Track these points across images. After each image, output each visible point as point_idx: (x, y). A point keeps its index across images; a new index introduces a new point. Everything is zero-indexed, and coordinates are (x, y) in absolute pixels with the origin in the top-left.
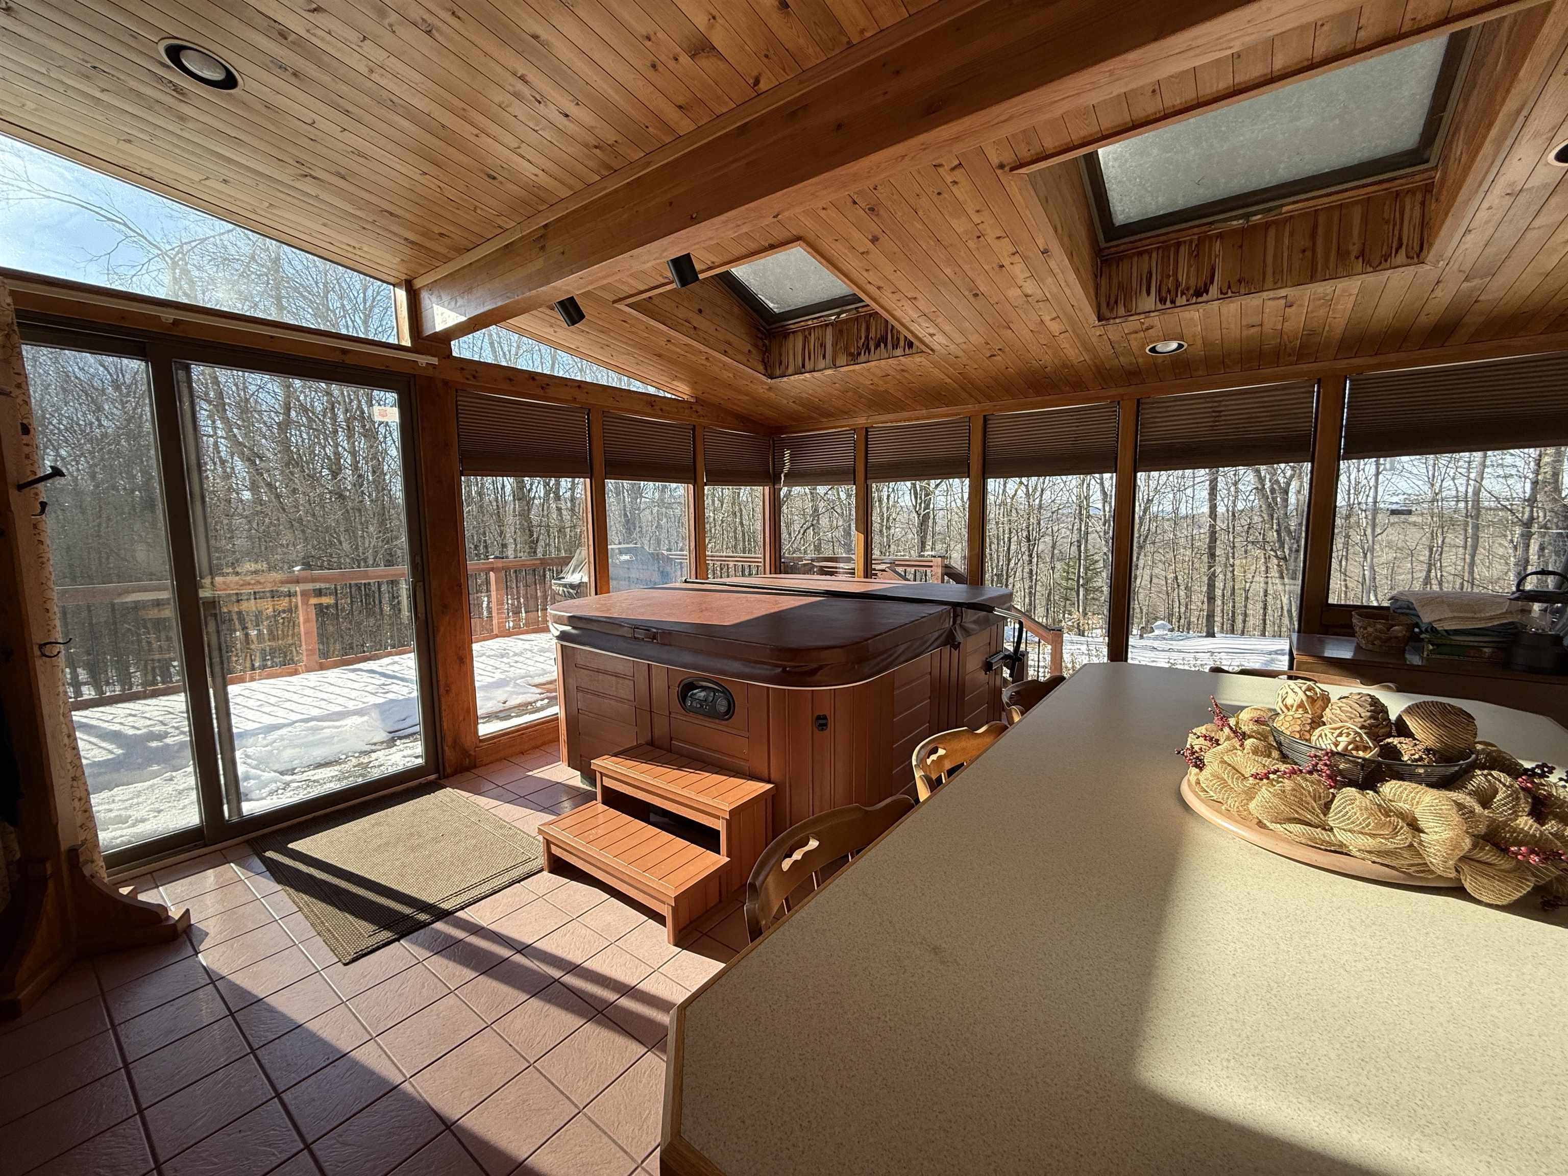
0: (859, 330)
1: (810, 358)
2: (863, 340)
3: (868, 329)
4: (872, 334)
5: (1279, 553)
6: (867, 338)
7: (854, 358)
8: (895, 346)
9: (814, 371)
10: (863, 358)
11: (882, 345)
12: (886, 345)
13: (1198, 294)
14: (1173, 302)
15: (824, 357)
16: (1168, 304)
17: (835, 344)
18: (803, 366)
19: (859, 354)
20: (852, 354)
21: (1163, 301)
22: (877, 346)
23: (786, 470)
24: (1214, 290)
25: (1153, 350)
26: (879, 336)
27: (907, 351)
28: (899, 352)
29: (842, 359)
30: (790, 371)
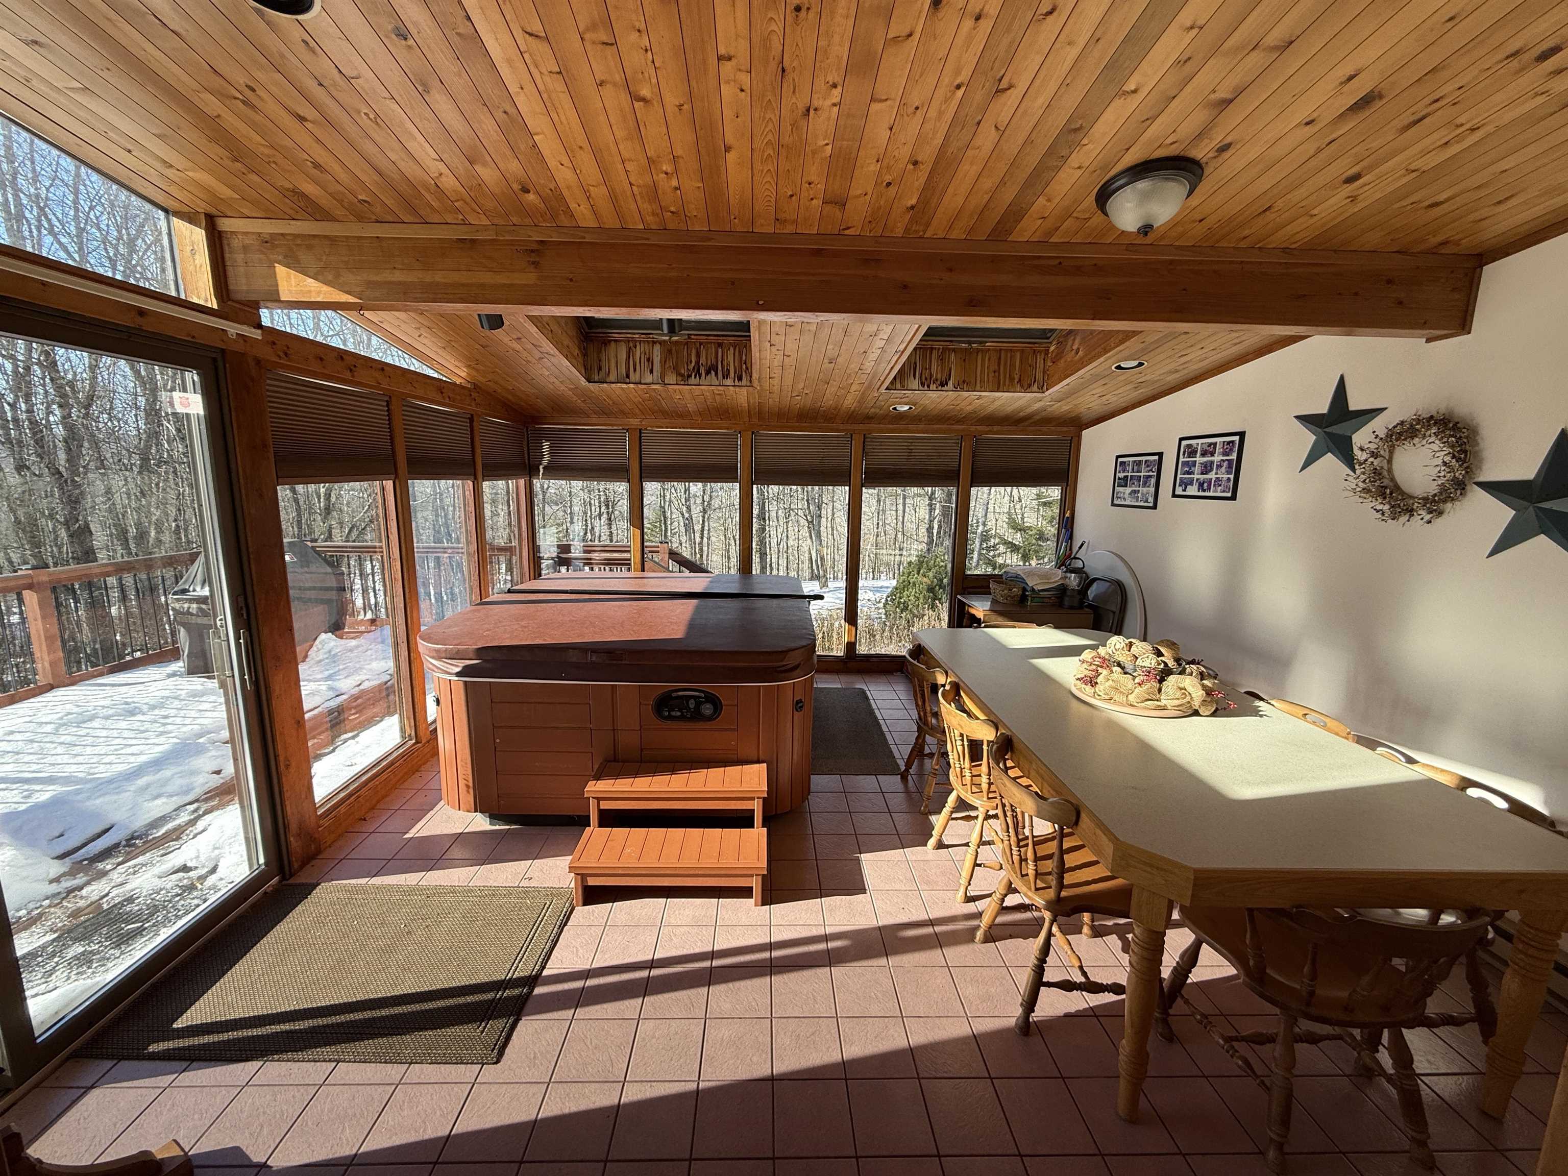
0: (689, 355)
1: (635, 370)
2: (693, 364)
3: (698, 355)
4: (703, 360)
5: (809, 518)
6: (697, 363)
7: (685, 378)
8: (726, 376)
9: (641, 383)
10: (693, 380)
11: (713, 373)
12: (716, 374)
13: (943, 385)
14: (928, 386)
15: (652, 372)
16: (926, 387)
17: (663, 362)
18: (628, 376)
19: (689, 376)
20: (683, 375)
21: (923, 384)
22: (708, 373)
23: (545, 461)
24: (950, 383)
25: (895, 409)
26: (709, 363)
27: (737, 383)
28: (729, 382)
29: (671, 378)
30: (612, 377)
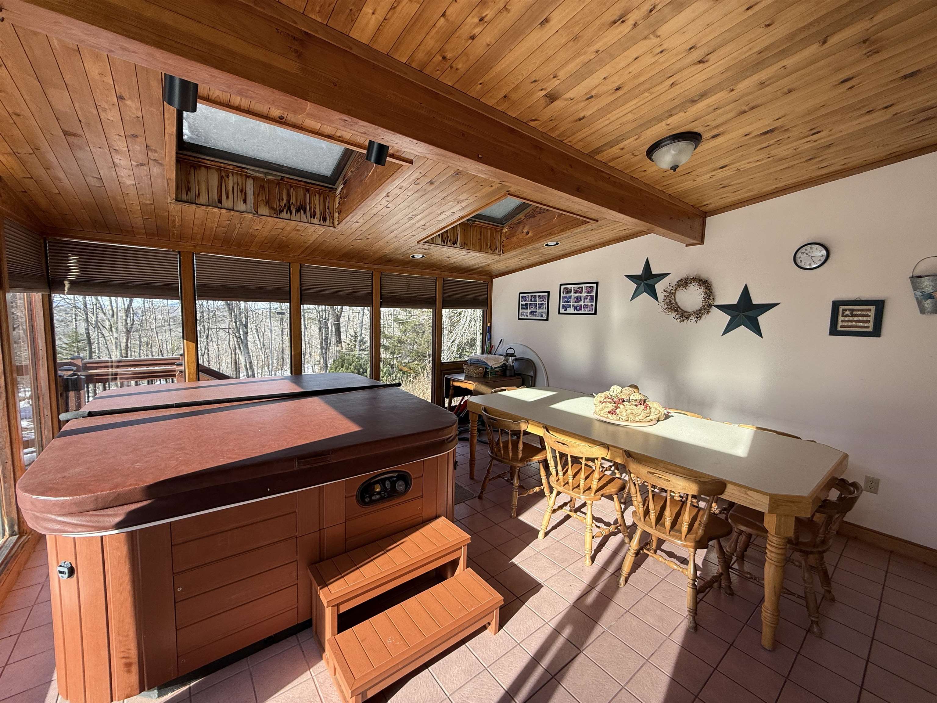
0: (281, 194)
1: (227, 197)
2: (285, 202)
3: (289, 195)
4: (293, 200)
6: (288, 201)
7: (277, 212)
8: (313, 216)
9: (233, 210)
10: (284, 215)
11: (302, 212)
12: (305, 213)
13: (454, 244)
14: (447, 244)
15: (245, 201)
16: (445, 244)
17: (257, 195)
18: (220, 201)
19: (281, 211)
20: (275, 210)
21: (444, 242)
22: (298, 211)
24: (458, 243)
25: (413, 257)
26: (298, 204)
27: (322, 222)
28: (315, 221)
29: (264, 210)
30: (203, 199)
